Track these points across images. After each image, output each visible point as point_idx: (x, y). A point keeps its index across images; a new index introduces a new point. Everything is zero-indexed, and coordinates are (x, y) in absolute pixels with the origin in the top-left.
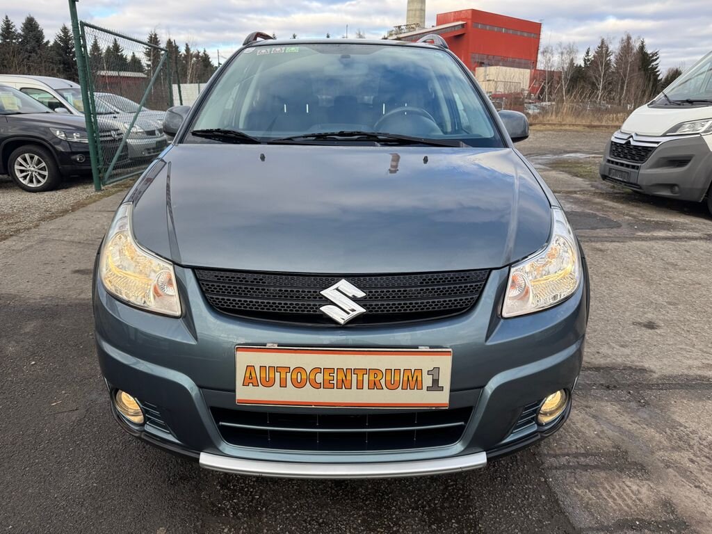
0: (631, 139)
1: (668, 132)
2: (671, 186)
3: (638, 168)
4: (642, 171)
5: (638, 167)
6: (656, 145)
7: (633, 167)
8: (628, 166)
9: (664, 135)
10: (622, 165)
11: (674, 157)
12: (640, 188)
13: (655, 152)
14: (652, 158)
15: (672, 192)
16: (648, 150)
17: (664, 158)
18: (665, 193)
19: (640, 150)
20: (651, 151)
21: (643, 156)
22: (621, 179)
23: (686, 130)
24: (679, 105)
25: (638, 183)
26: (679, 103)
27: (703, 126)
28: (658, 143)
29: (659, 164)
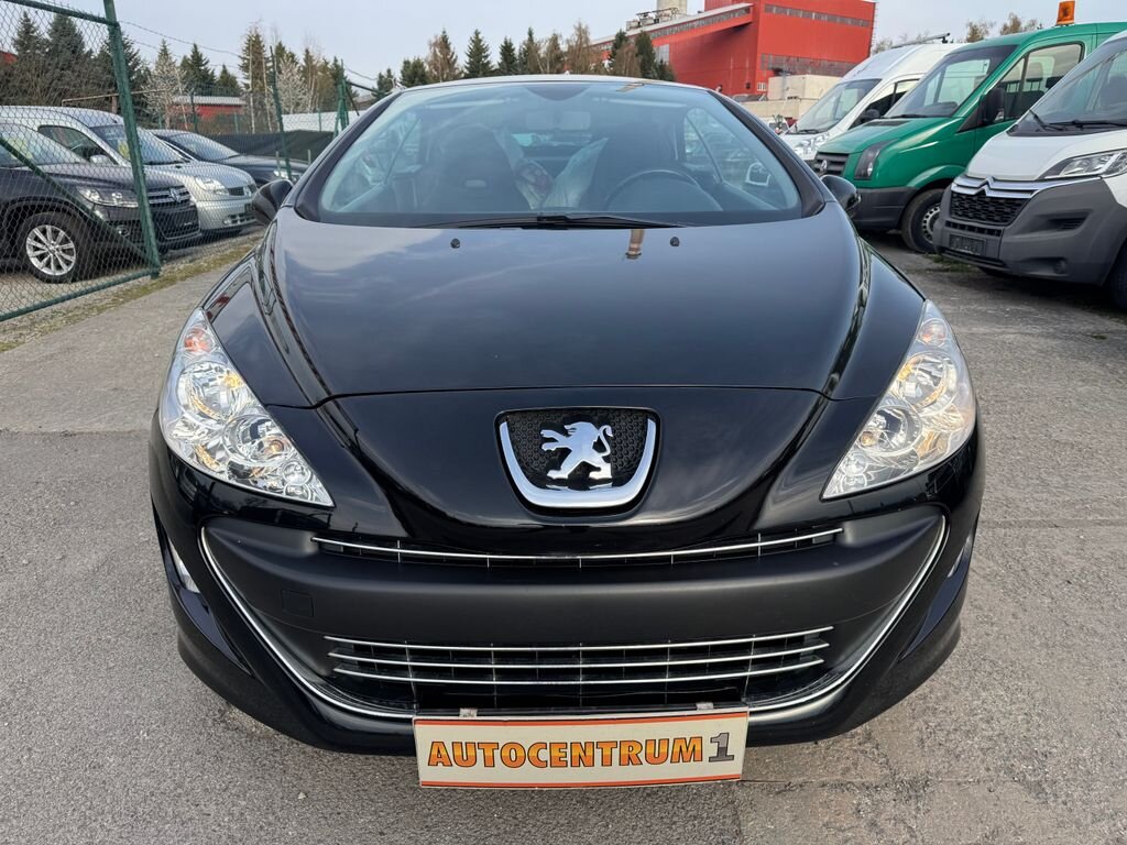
0: (985, 187)
1: (1047, 173)
2: (1052, 261)
3: (999, 233)
4: (1006, 239)
5: (1000, 231)
6: (1028, 196)
7: (991, 232)
8: (981, 231)
9: (1041, 180)
10: (971, 229)
11: (1058, 215)
12: (1004, 265)
13: (1026, 209)
14: (1023, 217)
15: (1056, 271)
16: (1015, 205)
17: (1042, 216)
18: (1046, 272)
19: (1001, 204)
20: (1019, 205)
21: (1008, 213)
22: (971, 252)
23: (1076, 170)
24: (1060, 130)
25: (1001, 258)
26: (1060, 127)
27: (1104, 162)
28: (1031, 192)
29: (1033, 227)
